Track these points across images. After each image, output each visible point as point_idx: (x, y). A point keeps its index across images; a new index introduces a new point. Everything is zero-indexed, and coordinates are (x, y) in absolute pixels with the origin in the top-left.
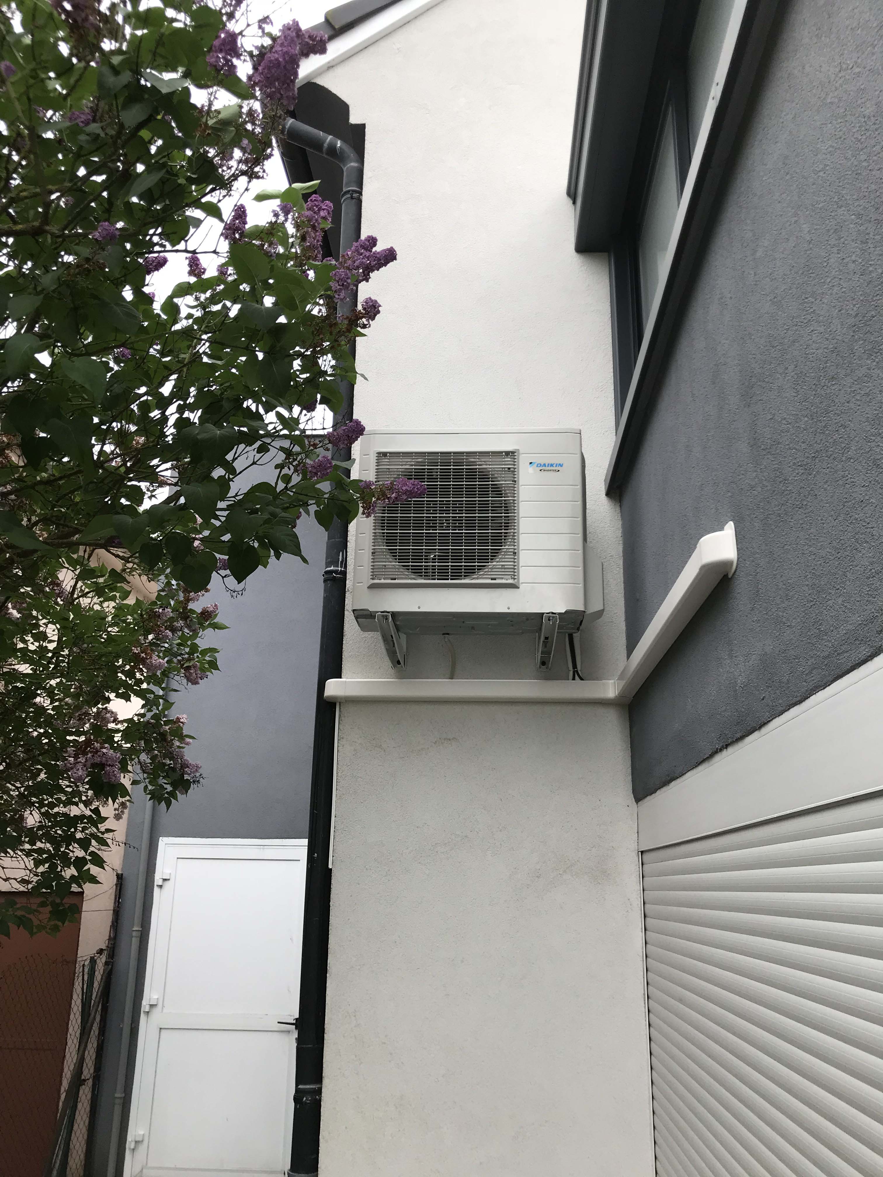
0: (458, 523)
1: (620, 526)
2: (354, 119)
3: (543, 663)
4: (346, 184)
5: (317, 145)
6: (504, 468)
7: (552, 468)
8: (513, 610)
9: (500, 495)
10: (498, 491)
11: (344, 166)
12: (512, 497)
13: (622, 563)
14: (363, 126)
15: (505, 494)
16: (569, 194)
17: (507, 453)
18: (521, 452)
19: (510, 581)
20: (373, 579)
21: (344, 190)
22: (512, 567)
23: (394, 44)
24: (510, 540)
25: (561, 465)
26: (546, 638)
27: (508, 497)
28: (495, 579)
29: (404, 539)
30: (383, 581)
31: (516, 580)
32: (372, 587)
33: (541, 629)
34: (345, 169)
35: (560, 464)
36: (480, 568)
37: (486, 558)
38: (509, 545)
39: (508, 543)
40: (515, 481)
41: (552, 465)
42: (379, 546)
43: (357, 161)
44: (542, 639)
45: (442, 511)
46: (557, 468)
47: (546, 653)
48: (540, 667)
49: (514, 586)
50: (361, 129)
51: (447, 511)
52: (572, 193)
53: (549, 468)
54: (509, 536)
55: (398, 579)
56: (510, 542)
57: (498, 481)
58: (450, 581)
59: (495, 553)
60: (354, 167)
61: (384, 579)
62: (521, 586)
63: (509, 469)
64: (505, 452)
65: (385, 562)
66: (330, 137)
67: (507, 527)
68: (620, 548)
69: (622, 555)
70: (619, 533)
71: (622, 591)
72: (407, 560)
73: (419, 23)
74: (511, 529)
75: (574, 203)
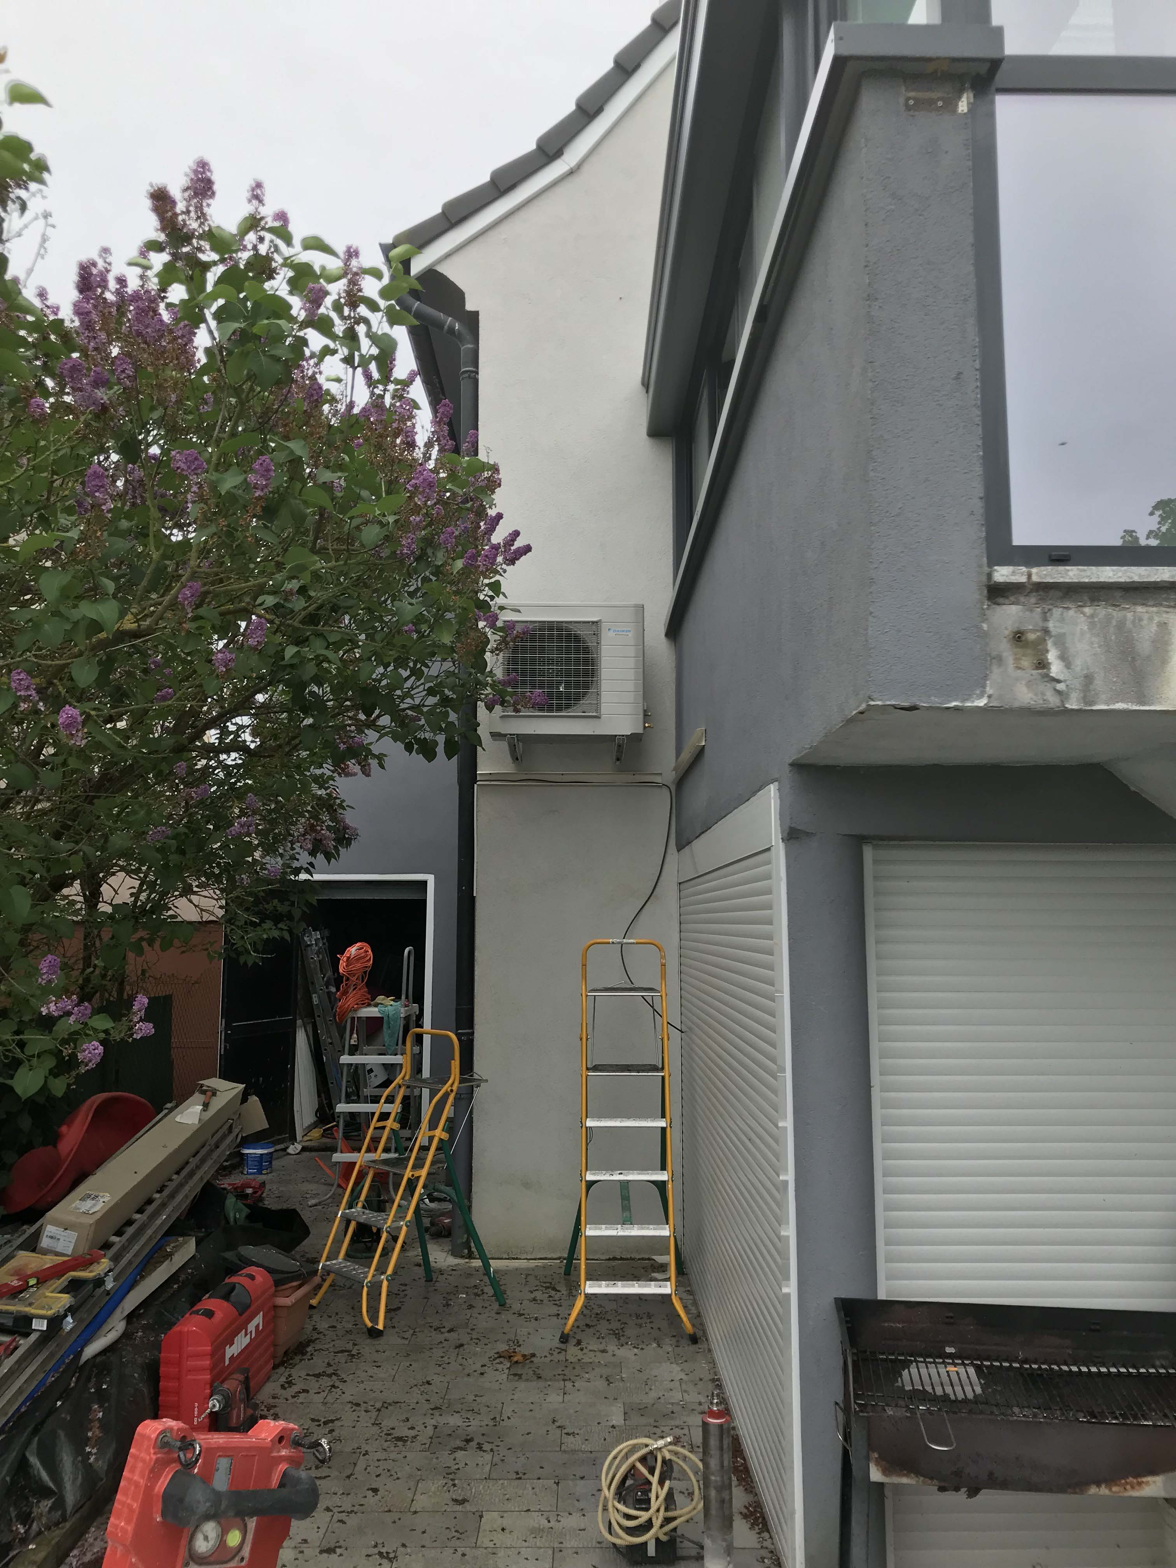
1: (674, 659)
2: (470, 306)
3: (618, 759)
4: (464, 363)
5: (440, 325)
6: (592, 633)
7: (623, 633)
10: (587, 650)
11: (462, 347)
14: (477, 313)
15: (592, 651)
16: (643, 384)
17: (593, 622)
18: (603, 621)
19: (595, 714)
21: (463, 370)
22: (596, 704)
24: (595, 685)
25: (629, 631)
26: (618, 748)
27: (594, 654)
28: (584, 712)
30: (510, 714)
31: (599, 713)
32: (503, 717)
34: (463, 350)
36: (575, 705)
37: (578, 697)
39: (594, 688)
40: (599, 643)
41: (623, 630)
43: (473, 344)
44: (615, 749)
45: (549, 665)
46: (626, 633)
48: (615, 765)
49: (598, 717)
50: (475, 315)
52: (646, 384)
54: (594, 682)
57: (587, 643)
58: (555, 714)
59: (585, 694)
60: (470, 348)
62: (602, 716)
63: (595, 634)
66: (450, 320)
67: (593, 676)
74: (595, 678)
75: (647, 392)
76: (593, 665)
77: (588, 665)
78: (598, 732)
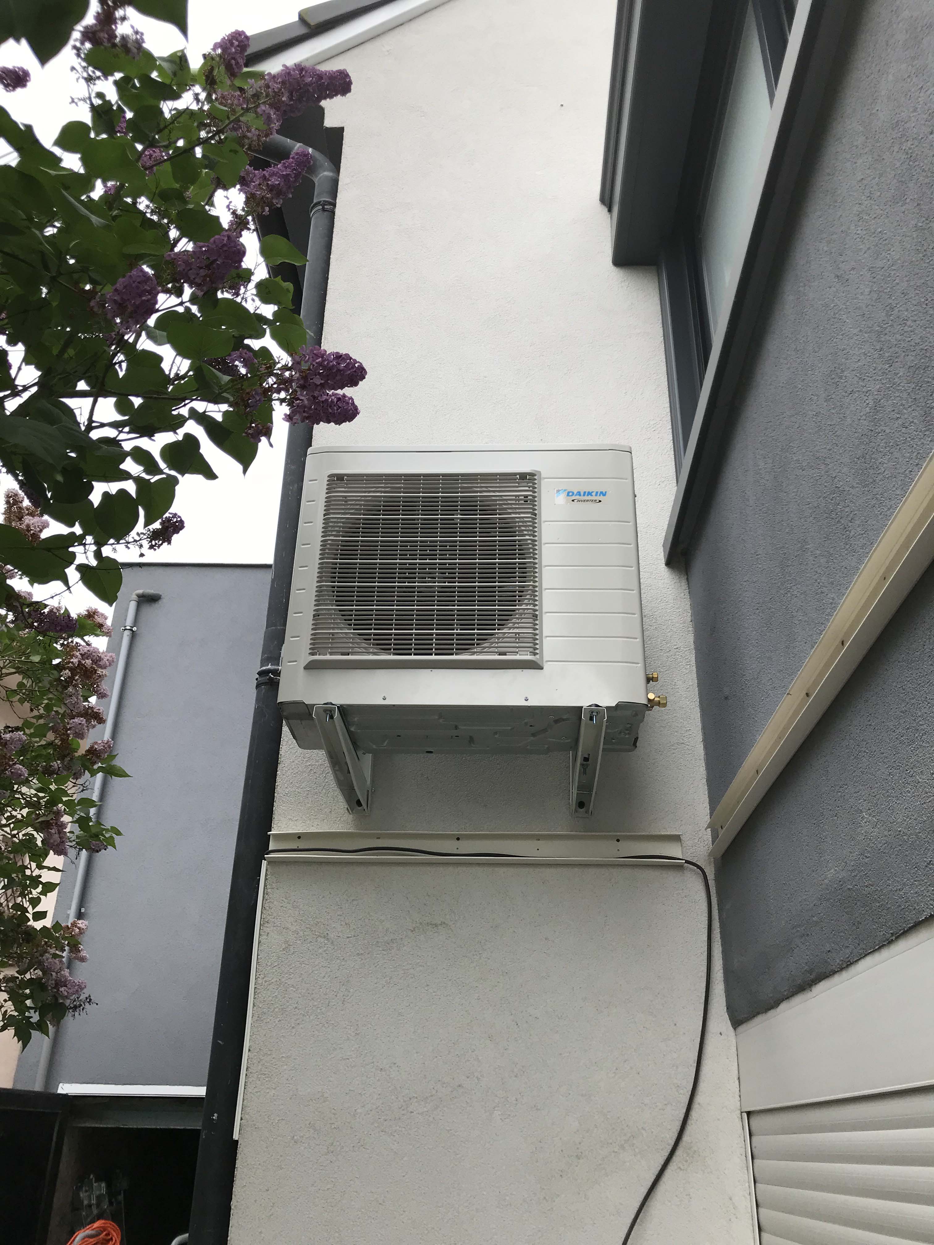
0: (448, 573)
1: (688, 607)
2: (330, 122)
3: (581, 805)
4: (318, 195)
6: (519, 496)
7: (590, 498)
8: (534, 702)
9: (512, 533)
10: (508, 528)
11: (317, 177)
12: (529, 535)
13: (693, 659)
14: (342, 129)
15: (519, 531)
16: (603, 200)
17: (523, 476)
18: (543, 475)
19: (529, 657)
20: (312, 654)
21: (315, 201)
22: (531, 636)
23: (383, 46)
24: (528, 597)
25: (604, 494)
26: (586, 759)
27: (524, 535)
28: (504, 654)
29: (365, 596)
30: (328, 657)
31: (538, 656)
32: (311, 667)
33: (577, 740)
34: (316, 180)
35: (602, 493)
36: (483, 638)
37: (491, 622)
38: (527, 604)
39: (526, 601)
40: (535, 515)
41: (590, 494)
42: (326, 605)
43: (331, 171)
44: (579, 761)
45: (423, 556)
46: (598, 498)
47: (585, 788)
48: (576, 811)
49: (535, 666)
50: (338, 134)
51: (433, 556)
52: (606, 199)
53: (586, 498)
54: (527, 591)
55: (353, 653)
56: (529, 599)
57: (510, 513)
58: (434, 657)
59: (505, 618)
60: (327, 177)
61: (331, 654)
62: (546, 666)
63: (526, 497)
64: (520, 474)
65: (333, 628)
66: (299, 145)
67: (523, 577)
68: (691, 638)
69: (693, 647)
70: (688, 617)
71: (697, 699)
72: (368, 626)
73: (414, 25)
74: (529, 581)
75: (610, 210)
76: (522, 555)
77: (512, 556)
78: (537, 700)
